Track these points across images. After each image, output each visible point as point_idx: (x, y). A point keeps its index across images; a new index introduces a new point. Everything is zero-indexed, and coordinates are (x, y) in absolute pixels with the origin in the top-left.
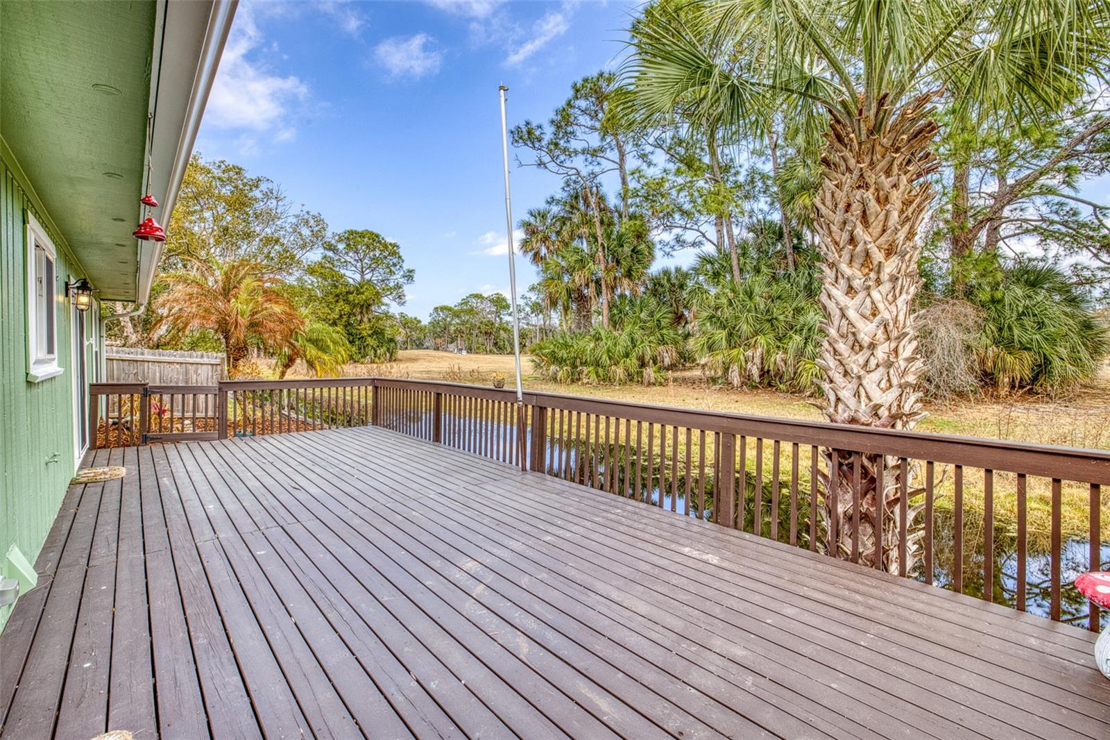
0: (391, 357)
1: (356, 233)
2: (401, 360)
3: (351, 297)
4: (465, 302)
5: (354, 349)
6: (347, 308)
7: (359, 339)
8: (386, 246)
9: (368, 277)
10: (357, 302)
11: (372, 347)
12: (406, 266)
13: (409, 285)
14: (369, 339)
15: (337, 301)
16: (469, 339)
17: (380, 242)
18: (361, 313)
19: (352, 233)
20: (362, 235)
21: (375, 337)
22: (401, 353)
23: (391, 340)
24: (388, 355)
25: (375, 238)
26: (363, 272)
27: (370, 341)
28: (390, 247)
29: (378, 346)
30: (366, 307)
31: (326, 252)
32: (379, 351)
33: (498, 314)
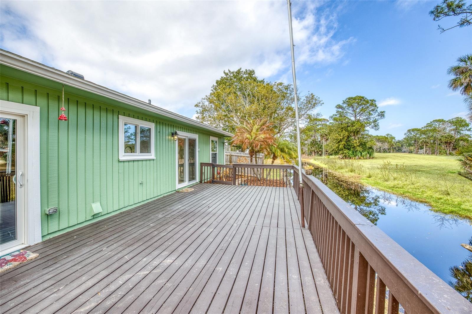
0: (370, 156)
1: (352, 98)
2: (376, 158)
3: (349, 128)
4: (429, 125)
5: (350, 152)
6: (347, 134)
7: (353, 148)
8: (367, 102)
9: (358, 118)
10: (352, 130)
11: (359, 151)
12: (379, 110)
13: (382, 120)
14: (358, 147)
15: (342, 131)
16: (432, 147)
17: (364, 100)
18: (354, 135)
19: (350, 99)
20: (354, 99)
21: (361, 146)
22: (376, 154)
23: (371, 148)
24: (368, 155)
25: (362, 98)
26: (356, 116)
27: (358, 149)
28: (370, 102)
29: (363, 151)
30: (357, 132)
31: (338, 109)
32: (363, 154)
33: (457, 131)
